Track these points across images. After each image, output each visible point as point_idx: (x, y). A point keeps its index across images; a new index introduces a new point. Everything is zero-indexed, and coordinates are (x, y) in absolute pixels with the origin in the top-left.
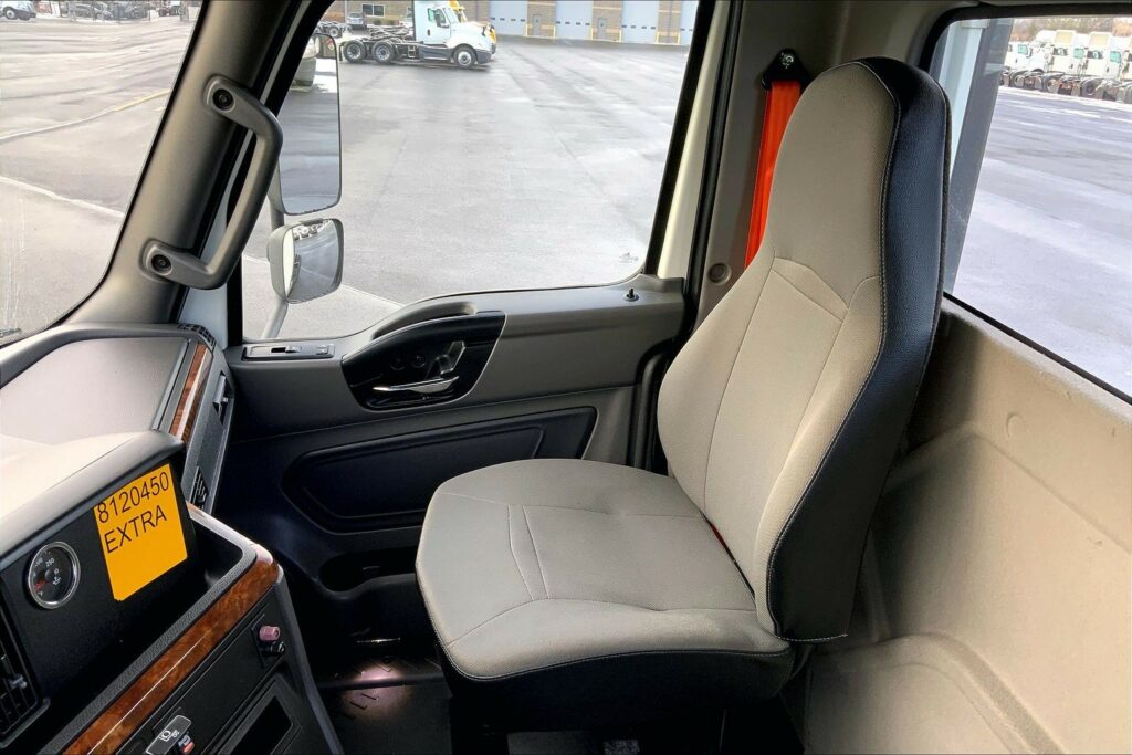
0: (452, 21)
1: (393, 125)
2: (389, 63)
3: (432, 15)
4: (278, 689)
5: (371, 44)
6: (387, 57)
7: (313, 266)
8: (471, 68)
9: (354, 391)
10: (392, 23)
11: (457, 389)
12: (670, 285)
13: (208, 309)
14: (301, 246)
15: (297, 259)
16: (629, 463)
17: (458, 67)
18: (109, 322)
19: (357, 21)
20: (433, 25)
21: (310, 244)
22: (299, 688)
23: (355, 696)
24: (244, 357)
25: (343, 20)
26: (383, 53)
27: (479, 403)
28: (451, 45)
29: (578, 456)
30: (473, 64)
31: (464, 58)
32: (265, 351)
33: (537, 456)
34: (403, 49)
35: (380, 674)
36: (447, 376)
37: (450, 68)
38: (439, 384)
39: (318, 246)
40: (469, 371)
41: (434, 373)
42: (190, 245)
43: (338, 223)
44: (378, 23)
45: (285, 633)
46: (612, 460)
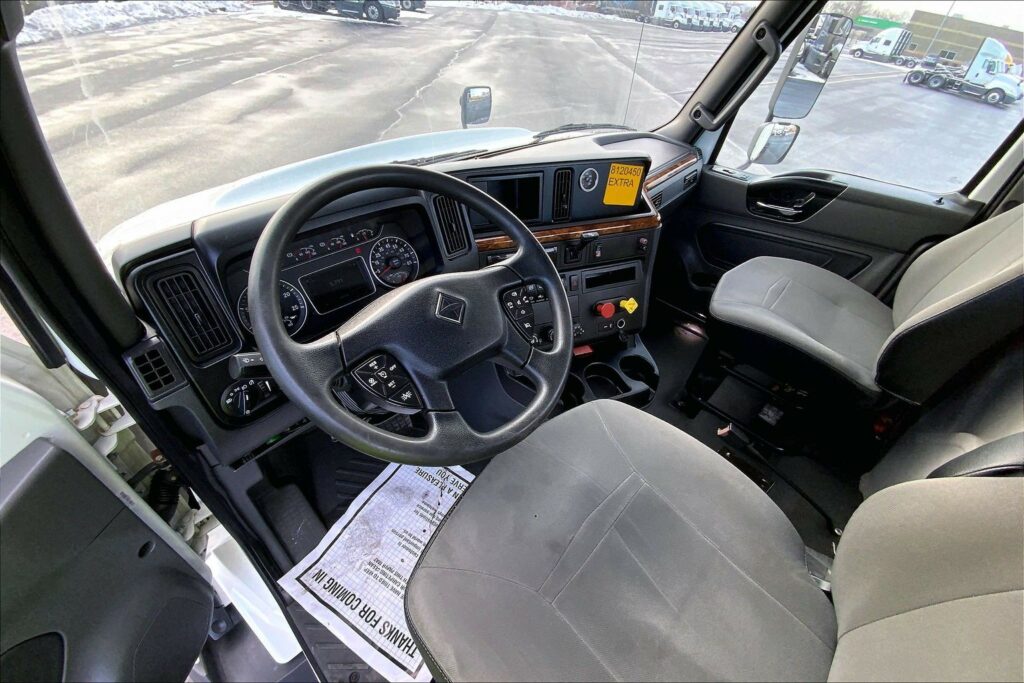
0: (1000, 70)
1: (911, 125)
2: (937, 89)
3: (987, 64)
4: (637, 264)
5: (931, 75)
6: (938, 85)
7: (773, 151)
8: (995, 105)
9: (747, 200)
10: (955, 65)
11: (796, 217)
12: (972, 204)
13: (707, 143)
14: (773, 139)
15: (768, 144)
16: (875, 294)
17: (986, 102)
18: (669, 136)
19: (931, 60)
20: (982, 72)
21: (778, 139)
22: (645, 270)
23: (680, 330)
24: (711, 169)
25: (921, 58)
26: (936, 82)
27: (808, 230)
28: (989, 87)
29: (848, 277)
30: (997, 103)
31: (994, 97)
32: (720, 170)
33: (826, 267)
34: (952, 83)
35: (695, 329)
36: (796, 209)
37: (977, 101)
38: (790, 211)
39: (782, 142)
40: (809, 210)
41: (790, 206)
42: (713, 109)
43: (798, 128)
44: (945, 63)
45: (649, 244)
46: (867, 289)
